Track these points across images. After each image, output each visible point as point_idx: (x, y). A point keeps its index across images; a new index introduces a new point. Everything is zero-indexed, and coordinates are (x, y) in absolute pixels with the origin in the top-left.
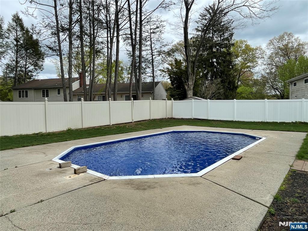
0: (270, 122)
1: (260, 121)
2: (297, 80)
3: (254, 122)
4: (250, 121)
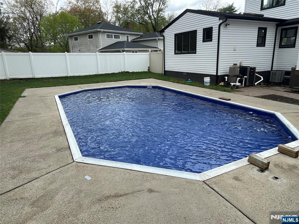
0: (103, 74)
1: (94, 73)
2: (79, 35)
3: (90, 76)
4: (85, 75)
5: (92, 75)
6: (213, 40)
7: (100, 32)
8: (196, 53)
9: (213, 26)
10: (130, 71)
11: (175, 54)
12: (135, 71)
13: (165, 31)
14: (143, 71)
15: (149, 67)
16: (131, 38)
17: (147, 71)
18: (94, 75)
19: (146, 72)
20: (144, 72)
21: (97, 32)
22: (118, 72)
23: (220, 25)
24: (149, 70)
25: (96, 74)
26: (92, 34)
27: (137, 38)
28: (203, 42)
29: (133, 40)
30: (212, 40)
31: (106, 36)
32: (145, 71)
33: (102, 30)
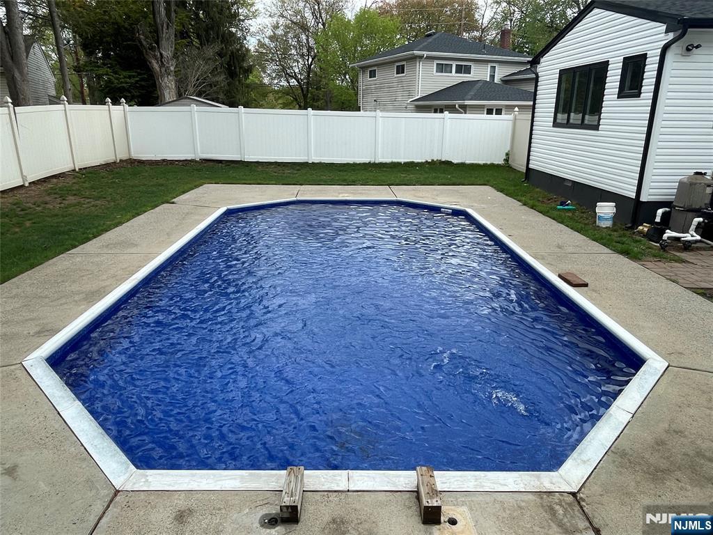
1: (366, 160)
2: (378, 65)
3: (355, 165)
4: (345, 162)
5: (360, 164)
6: (642, 95)
7: (421, 57)
8: (598, 130)
9: (648, 52)
10: (455, 161)
11: (553, 126)
12: (468, 162)
13: (542, 60)
14: (489, 163)
15: (507, 154)
16: (501, 73)
17: (501, 162)
18: (364, 164)
19: (498, 166)
20: (492, 165)
21: (414, 59)
22: (424, 161)
23: (665, 49)
24: (507, 160)
25: (370, 163)
26: (404, 63)
27: (520, 73)
28: (618, 98)
29: (506, 78)
30: (640, 93)
31: (435, 67)
32: (496, 163)
33: (425, 53)
